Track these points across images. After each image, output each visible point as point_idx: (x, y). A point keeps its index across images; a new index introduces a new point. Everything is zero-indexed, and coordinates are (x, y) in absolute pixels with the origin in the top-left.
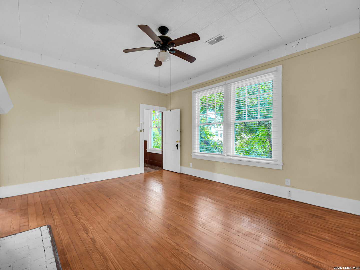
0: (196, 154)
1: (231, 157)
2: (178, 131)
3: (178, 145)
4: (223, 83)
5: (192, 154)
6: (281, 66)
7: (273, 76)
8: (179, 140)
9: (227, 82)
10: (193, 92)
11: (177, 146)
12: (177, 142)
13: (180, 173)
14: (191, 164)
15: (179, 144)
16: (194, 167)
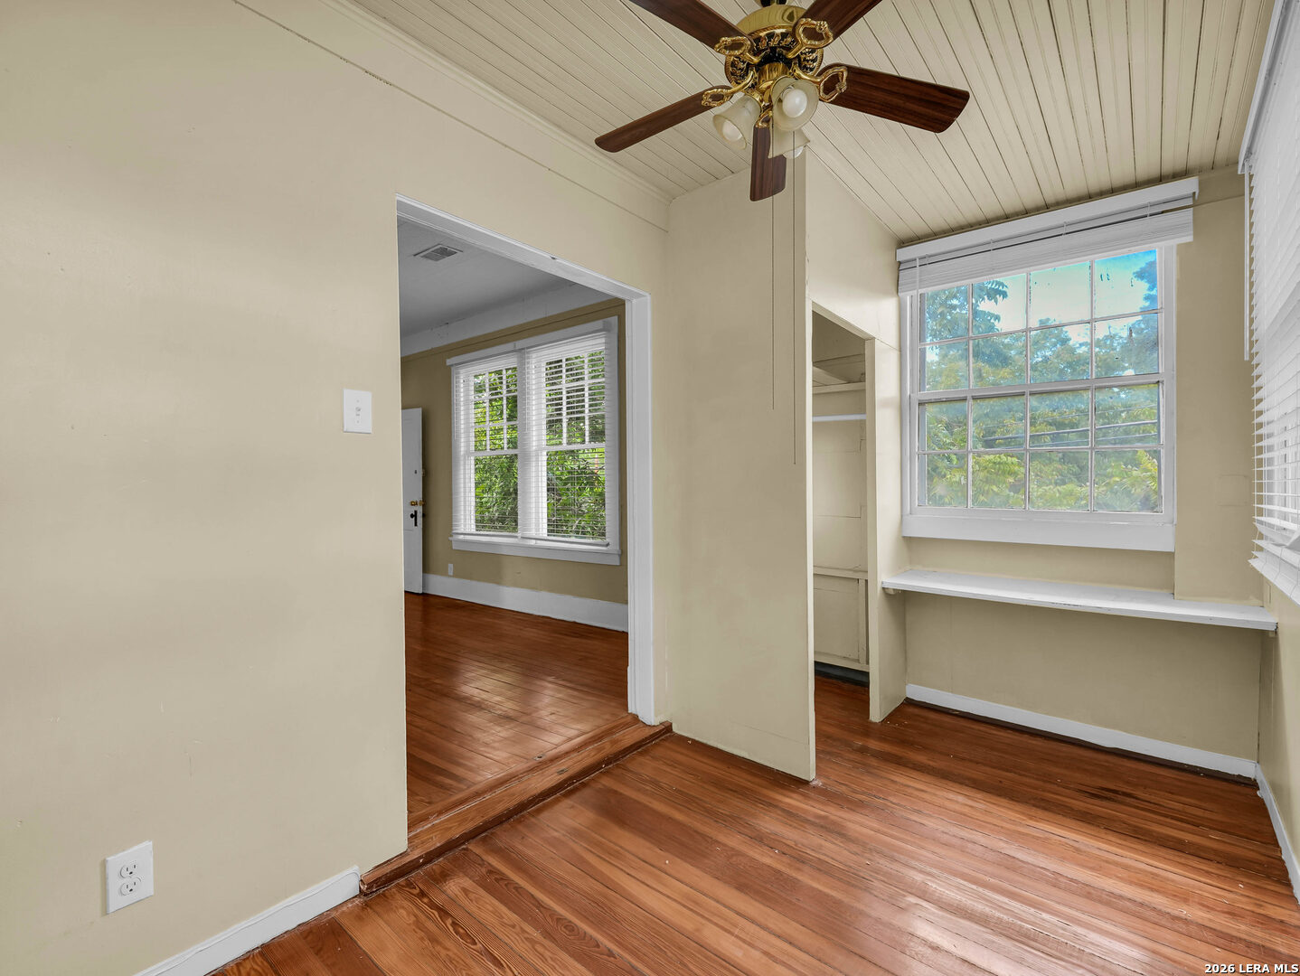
0: (461, 537)
1: (533, 542)
2: (416, 472)
3: (416, 512)
4: (510, 346)
5: (450, 538)
6: (616, 317)
7: (603, 340)
8: (418, 497)
9: (520, 344)
10: (449, 362)
11: (414, 516)
12: (414, 504)
13: (423, 594)
14: (451, 566)
15: (420, 509)
16: (460, 574)
